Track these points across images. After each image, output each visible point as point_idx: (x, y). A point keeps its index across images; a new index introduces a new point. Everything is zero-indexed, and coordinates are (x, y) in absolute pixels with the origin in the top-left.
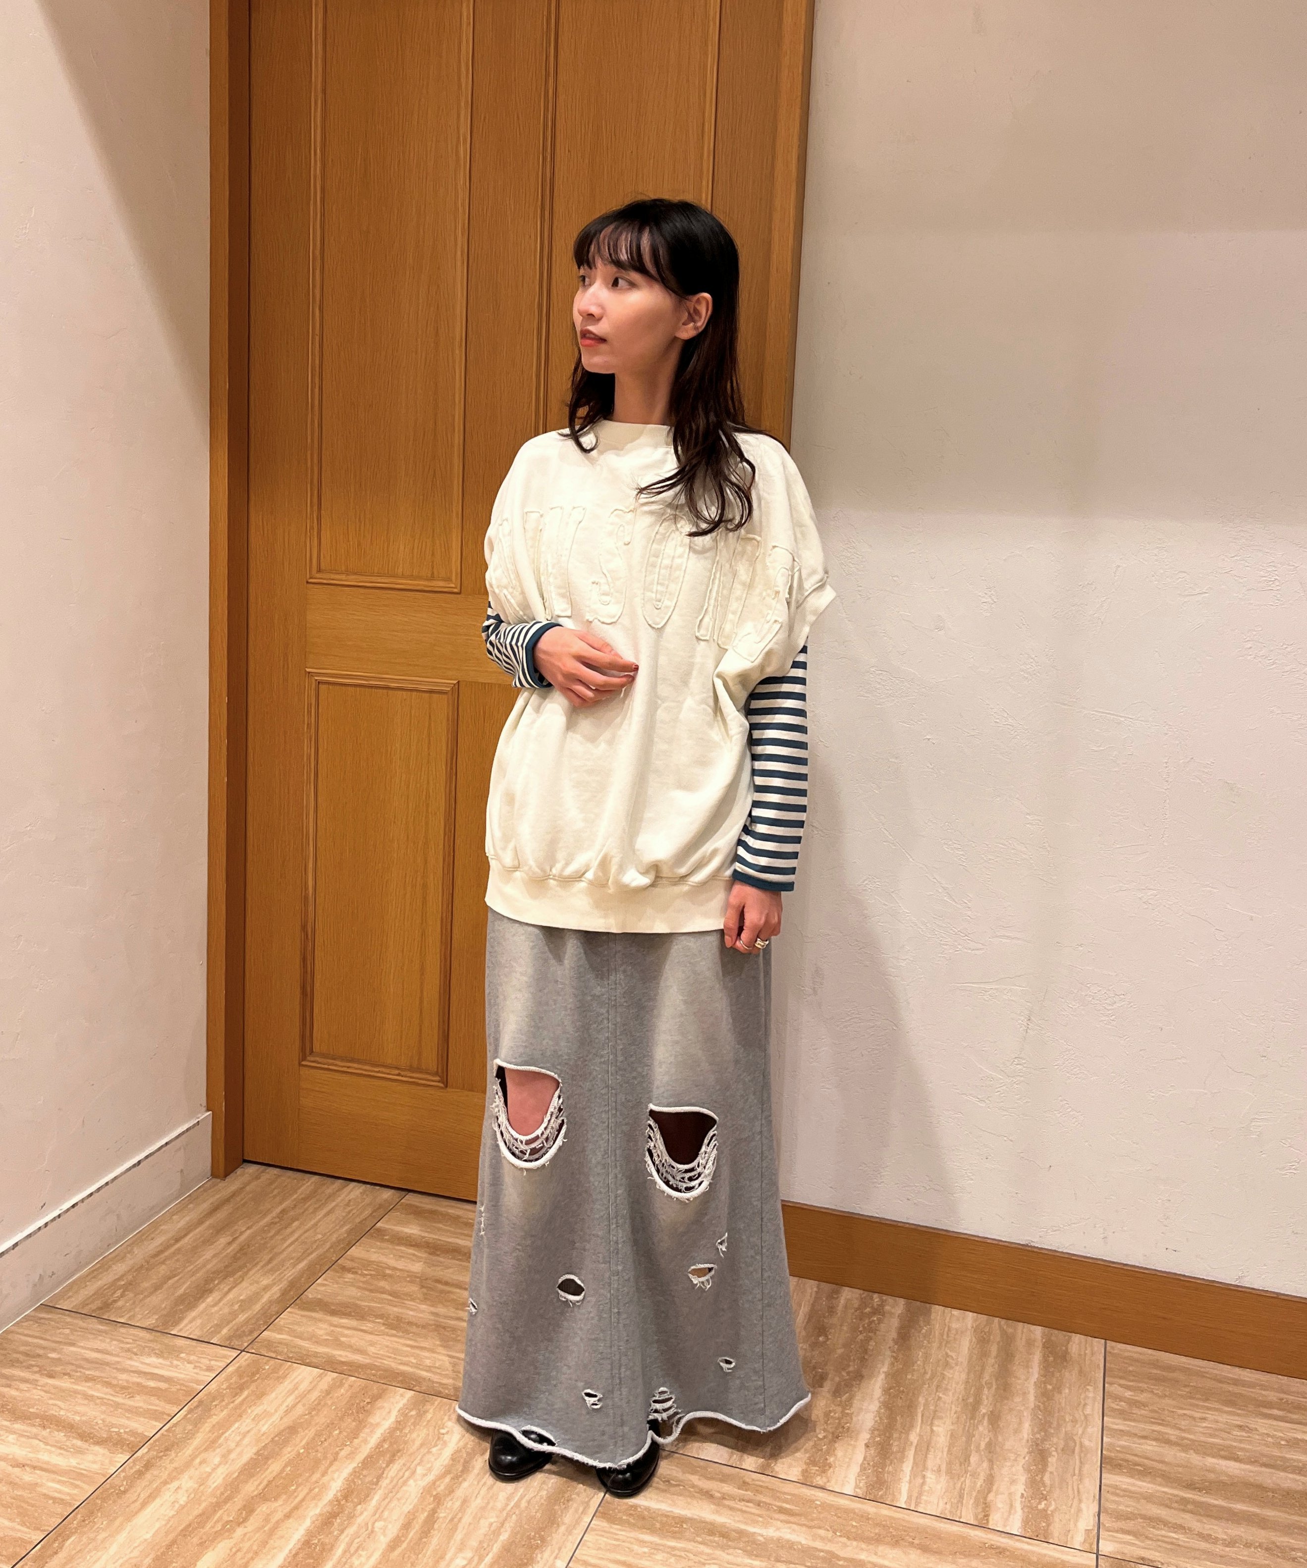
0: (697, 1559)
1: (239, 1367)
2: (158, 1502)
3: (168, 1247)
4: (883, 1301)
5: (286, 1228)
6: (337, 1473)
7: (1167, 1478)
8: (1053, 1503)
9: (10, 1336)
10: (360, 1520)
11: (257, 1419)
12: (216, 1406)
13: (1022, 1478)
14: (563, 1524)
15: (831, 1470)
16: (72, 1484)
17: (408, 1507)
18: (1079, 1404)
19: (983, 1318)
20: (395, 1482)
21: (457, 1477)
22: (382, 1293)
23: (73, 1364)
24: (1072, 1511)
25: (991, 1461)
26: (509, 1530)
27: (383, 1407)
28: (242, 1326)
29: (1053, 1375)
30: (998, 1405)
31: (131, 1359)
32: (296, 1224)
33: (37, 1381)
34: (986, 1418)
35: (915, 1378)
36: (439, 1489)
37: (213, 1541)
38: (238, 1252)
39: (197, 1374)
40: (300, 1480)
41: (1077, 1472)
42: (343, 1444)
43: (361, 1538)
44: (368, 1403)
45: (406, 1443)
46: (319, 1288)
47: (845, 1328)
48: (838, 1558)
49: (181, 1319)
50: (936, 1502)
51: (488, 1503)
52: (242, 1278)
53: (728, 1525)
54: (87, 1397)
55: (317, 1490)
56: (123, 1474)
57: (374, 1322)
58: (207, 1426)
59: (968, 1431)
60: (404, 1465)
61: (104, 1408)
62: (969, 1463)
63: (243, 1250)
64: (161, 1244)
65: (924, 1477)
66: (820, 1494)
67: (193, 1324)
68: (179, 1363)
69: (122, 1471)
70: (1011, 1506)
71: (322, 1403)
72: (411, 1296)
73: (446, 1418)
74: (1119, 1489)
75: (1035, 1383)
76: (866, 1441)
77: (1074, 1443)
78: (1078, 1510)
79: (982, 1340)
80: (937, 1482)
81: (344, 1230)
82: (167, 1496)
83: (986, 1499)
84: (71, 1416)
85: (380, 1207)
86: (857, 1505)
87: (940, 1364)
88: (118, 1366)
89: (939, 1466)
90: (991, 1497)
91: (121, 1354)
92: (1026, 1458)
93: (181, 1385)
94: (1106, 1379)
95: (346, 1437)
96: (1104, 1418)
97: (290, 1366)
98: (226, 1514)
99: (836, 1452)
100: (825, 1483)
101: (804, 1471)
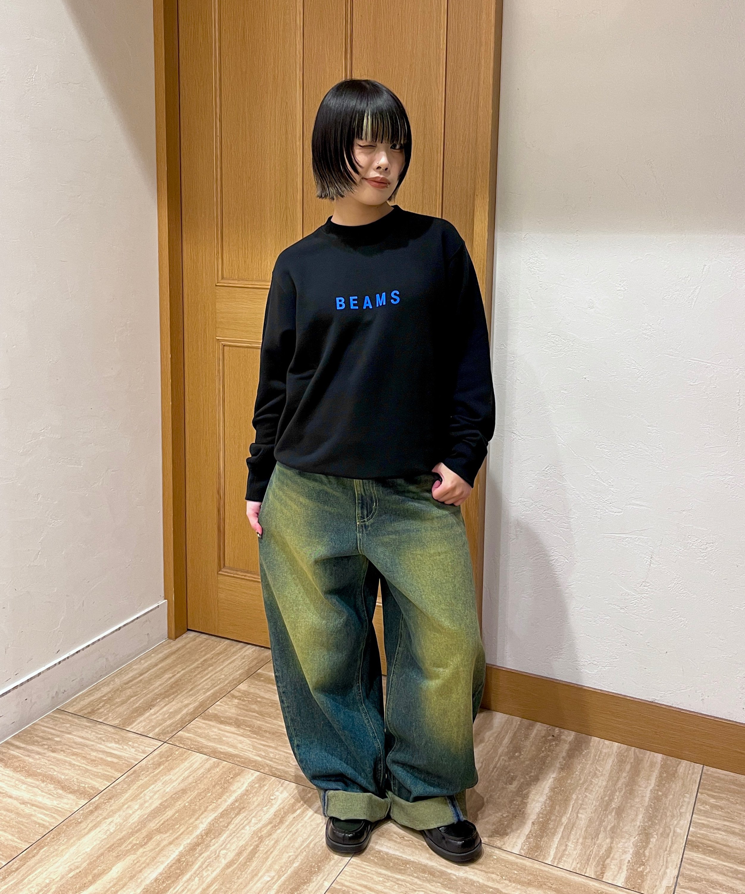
0: (412, 887)
1: (161, 752)
2: (98, 829)
3: (134, 678)
4: (561, 732)
5: (205, 670)
6: (205, 819)
7: (729, 857)
8: (649, 867)
9: (36, 727)
10: (212, 848)
11: (165, 784)
12: (143, 774)
13: (632, 850)
14: (333, 859)
15: (508, 837)
16: (51, 816)
17: (242, 843)
18: (677, 806)
19: (624, 747)
20: (237, 827)
21: (275, 826)
22: (254, 712)
23: (67, 745)
24: (661, 873)
25: (612, 838)
26: (300, 861)
27: (240, 781)
28: (167, 728)
29: (664, 785)
30: (624, 802)
31: (99, 743)
32: (210, 669)
33: (45, 754)
34: (614, 810)
35: (573, 782)
36: (263, 833)
37: (124, 855)
38: (174, 683)
39: (137, 754)
40: (182, 822)
41: (669, 849)
42: (211, 802)
43: (211, 860)
44: (231, 778)
45: (248, 803)
46: (216, 707)
47: (533, 748)
49: (133, 722)
50: (571, 862)
51: (290, 844)
52: (173, 699)
53: (435, 867)
55: (191, 828)
56: (81, 812)
57: (245, 729)
58: (135, 787)
59: (601, 818)
60: (245, 817)
61: (79, 772)
62: (598, 838)
63: (176, 683)
64: (132, 677)
65: (566, 845)
66: (497, 852)
67: (140, 725)
68: (127, 747)
69: (82, 810)
70: (621, 868)
71: (205, 776)
72: (269, 715)
73: (276, 789)
74: (694, 861)
75: (651, 790)
76: (533, 821)
77: (671, 830)
78: (665, 873)
79: (621, 760)
80: (575, 849)
81: (238, 673)
82: (104, 826)
83: (604, 862)
84: (59, 775)
85: (262, 660)
86: (520, 861)
87: (591, 774)
88: (92, 747)
89: (578, 839)
90: (608, 861)
91: (97, 741)
92: (636, 838)
93: (125, 760)
94: (700, 790)
95: (215, 797)
96: (694, 816)
97: (191, 753)
98: (135, 840)
99: (512, 826)
100: (502, 845)
101: (489, 837)
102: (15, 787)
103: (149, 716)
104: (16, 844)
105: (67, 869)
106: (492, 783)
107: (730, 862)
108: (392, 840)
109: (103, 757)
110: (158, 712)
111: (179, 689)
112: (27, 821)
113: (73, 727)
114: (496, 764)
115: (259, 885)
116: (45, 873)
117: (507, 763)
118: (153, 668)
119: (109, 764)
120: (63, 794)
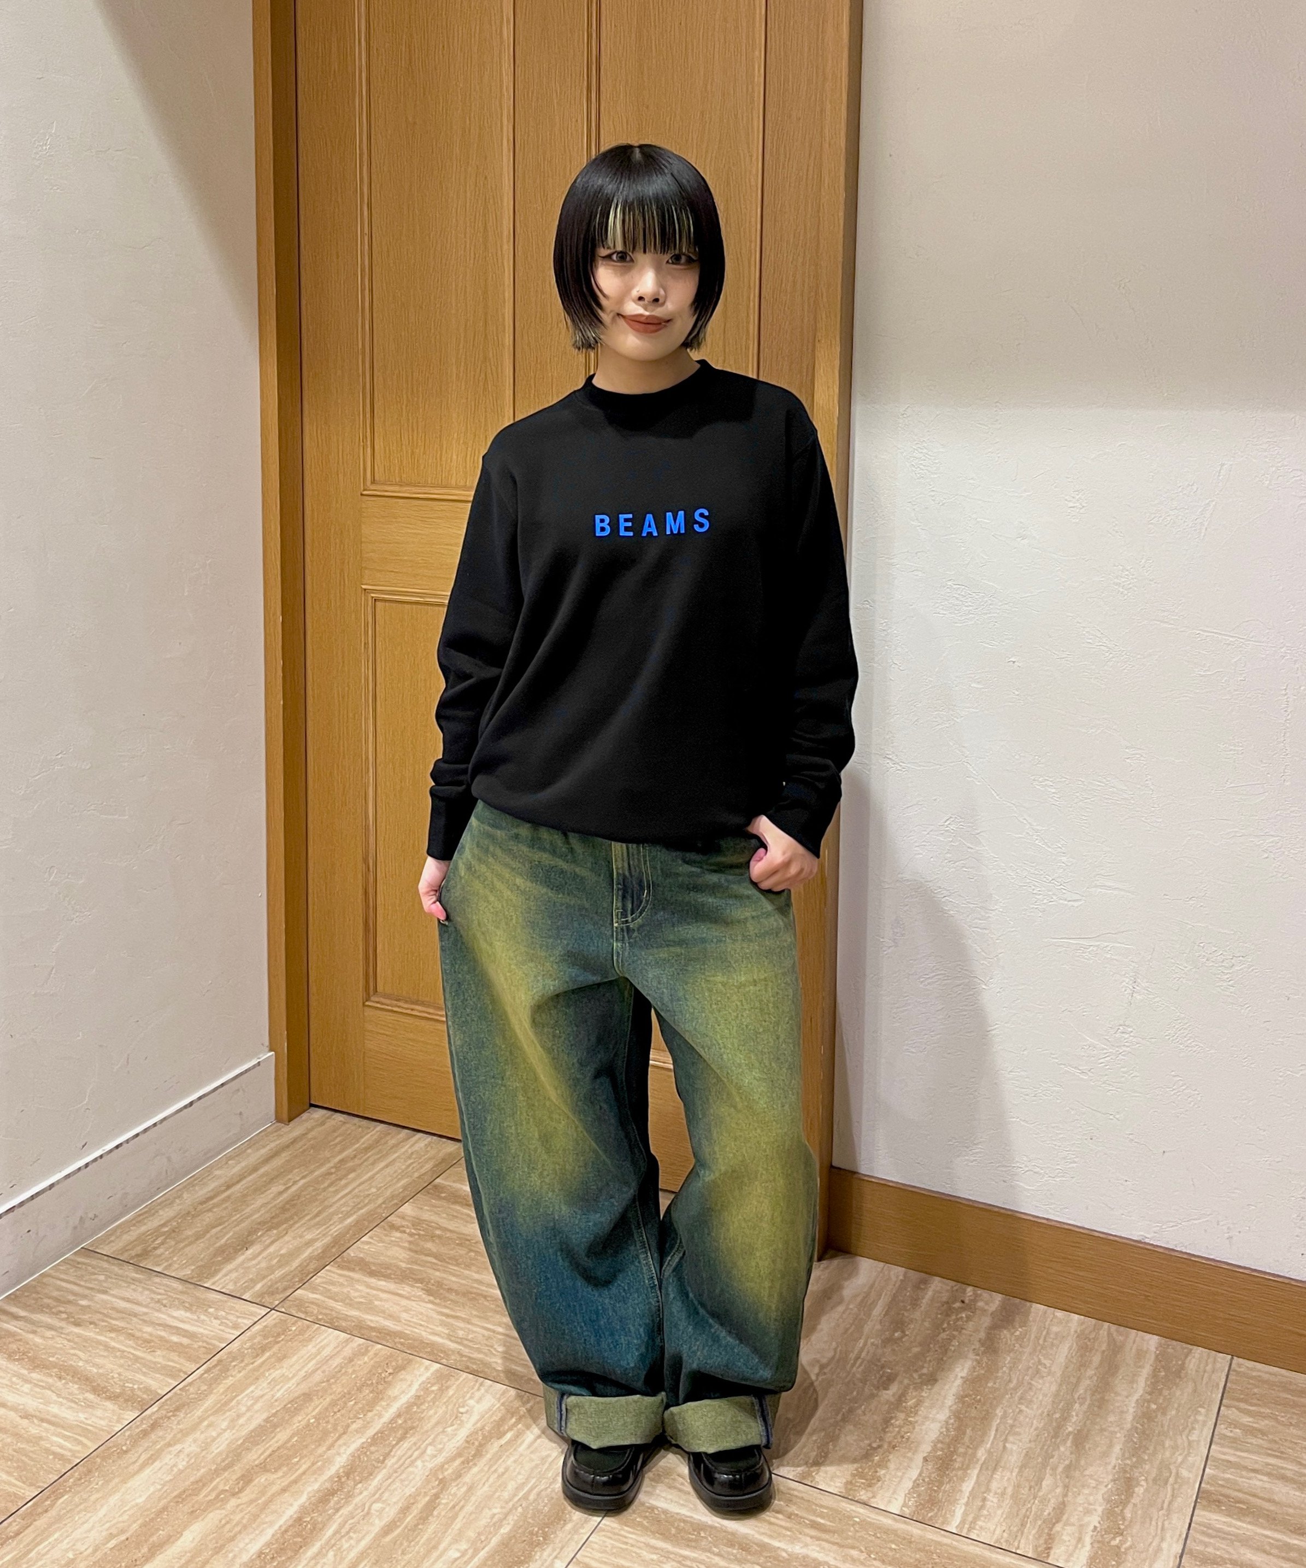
1: (266, 1327)
2: (157, 1464)
3: (217, 1193)
4: (977, 1295)
5: (341, 1179)
6: (344, 1447)
7: (1272, 1520)
8: (1129, 1539)
9: (44, 1281)
10: (357, 1500)
11: (274, 1383)
12: (234, 1366)
13: (1099, 1508)
15: (880, 1483)
16: (76, 1439)
17: (410, 1490)
18: (1183, 1429)
19: (1091, 1322)
20: (400, 1462)
21: (467, 1462)
22: (427, 1255)
23: (100, 1313)
24: (1151, 1549)
25: (1066, 1487)
26: (512, 1523)
27: (405, 1380)
28: (276, 1283)
29: (1160, 1392)
30: (1087, 1422)
31: (158, 1311)
32: (352, 1176)
33: (62, 1328)
34: (1070, 1437)
35: (997, 1386)
36: (446, 1473)
37: (203, 1511)
38: (287, 1203)
39: (221, 1330)
40: (305, 1452)
41: (1165, 1505)
42: (355, 1416)
43: (355, 1520)
44: (390, 1374)
45: (420, 1419)
46: (362, 1247)
47: (926, 1324)
49: (216, 1272)
50: (991, 1529)
51: (495, 1492)
52: (287, 1231)
53: (750, 1538)
54: (107, 1347)
55: (319, 1464)
56: (128, 1433)
57: (412, 1286)
58: (221, 1388)
59: (1046, 1450)
60: (415, 1444)
61: (122, 1361)
62: (1041, 1487)
63: (291, 1202)
64: (213, 1190)
65: (984, 1499)
66: (861, 1510)
67: (228, 1277)
68: (206, 1318)
69: (128, 1429)
70: (1080, 1540)
71: (343, 1371)
72: (458, 1261)
73: (469, 1395)
74: (1212, 1529)
75: (1138, 1400)
76: (926, 1455)
77: (1170, 1473)
78: (1158, 1549)
79: (1085, 1346)
80: (999, 1507)
81: (400, 1184)
82: (168, 1459)
83: (1050, 1528)
84: (88, 1367)
85: (444, 1160)
86: (901, 1526)
87: (1030, 1372)
88: (145, 1318)
89: (1005, 1488)
90: (1057, 1527)
91: (151, 1305)
92: (1110, 1486)
93: (203, 1341)
94: (1224, 1401)
95: (360, 1408)
96: (1212, 1446)
97: (317, 1329)
98: (223, 1482)
99: (889, 1464)
100: (869, 1498)
101: (849, 1483)
102: (11, 1387)
103: (243, 1262)
104: (14, 1489)
105: (104, 1533)
106: (854, 1387)
107: (1274, 1530)
108: (675, 1488)
109: (163, 1334)
110: (259, 1253)
111: (296, 1214)
112: (32, 1449)
113: (110, 1280)
114: (860, 1352)
116: (65, 1542)
117: (879, 1351)
118: (250, 1174)
119: (174, 1347)
120: (96, 1401)
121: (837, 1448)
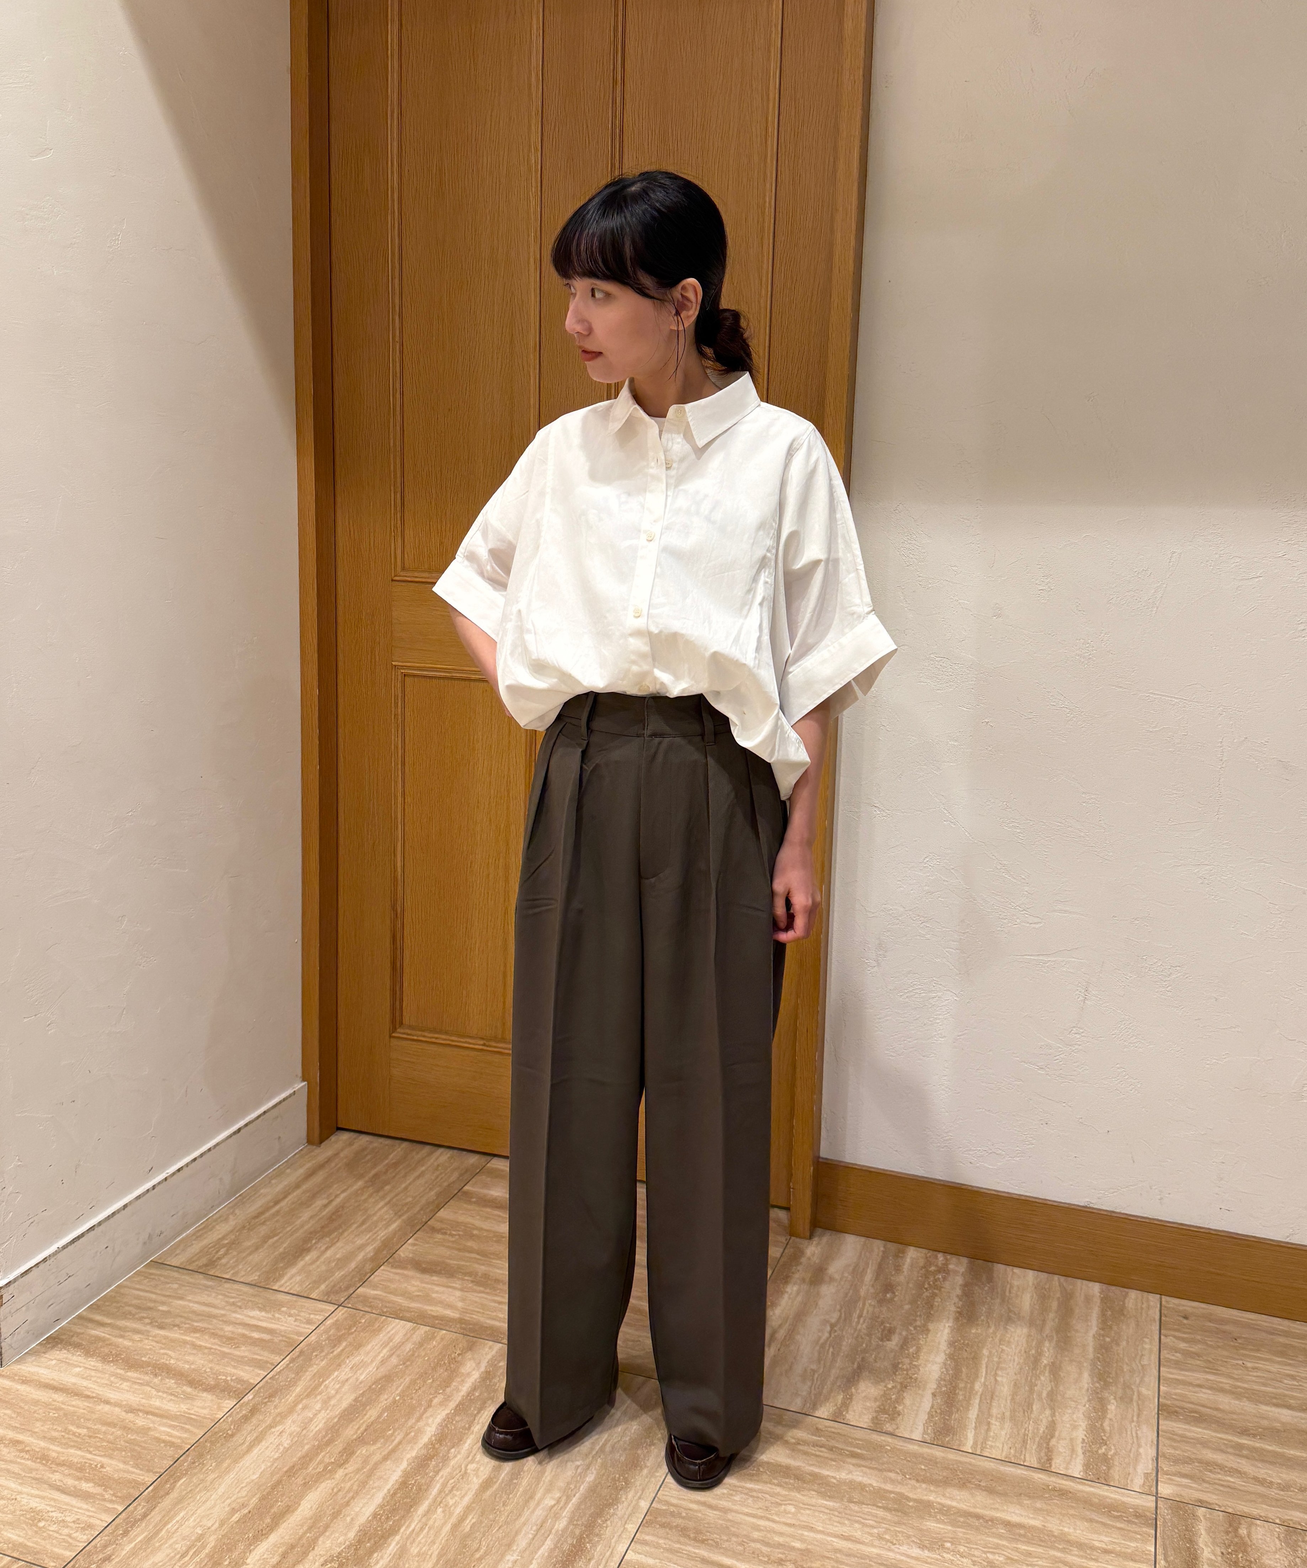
0: (773, 1500)
1: (337, 1321)
2: (264, 1444)
3: (267, 1209)
4: (947, 1260)
5: (378, 1191)
6: (432, 1419)
8: (1113, 1447)
9: (122, 1291)
10: (452, 1463)
11: (355, 1368)
12: (316, 1356)
13: (1083, 1424)
14: (646, 1466)
15: (900, 1417)
16: (183, 1428)
18: (1136, 1356)
19: (1043, 1276)
22: (470, 1252)
23: (182, 1317)
24: (1132, 1454)
25: (1052, 1409)
26: (595, 1472)
27: (474, 1358)
28: (338, 1283)
29: (1111, 1328)
30: (1059, 1356)
31: (234, 1312)
32: (386, 1188)
33: (148, 1332)
34: (1048, 1368)
35: (979, 1331)
37: (316, 1482)
38: (333, 1214)
39: (297, 1326)
40: (397, 1425)
41: (1135, 1418)
42: (436, 1392)
43: (455, 1479)
44: (459, 1355)
46: (410, 1247)
47: (911, 1285)
48: (908, 1499)
49: (281, 1276)
50: (1001, 1446)
52: (338, 1238)
53: (802, 1469)
55: (413, 1434)
56: (230, 1419)
57: (462, 1279)
58: (308, 1375)
59: (1031, 1381)
61: (211, 1357)
62: (1032, 1410)
64: (261, 1206)
65: (989, 1423)
66: (889, 1439)
67: (294, 1279)
68: (280, 1316)
69: (230, 1416)
70: (1073, 1450)
71: (416, 1354)
72: (497, 1255)
74: (1176, 1435)
75: (1094, 1335)
76: (933, 1391)
77: (1134, 1392)
78: (1138, 1454)
79: (1043, 1296)
80: (1002, 1428)
81: (433, 1193)
82: (271, 1439)
83: (1048, 1445)
84: (180, 1364)
85: (467, 1171)
86: (924, 1451)
88: (224, 1319)
89: (1003, 1413)
90: (1053, 1442)
91: (227, 1308)
92: (1087, 1406)
93: (283, 1336)
94: (1162, 1331)
95: (439, 1385)
96: (1161, 1369)
97: (384, 1320)
98: (327, 1456)
99: (904, 1401)
100: (895, 1430)
101: (873, 1419)
102: (111, 1385)
103: (305, 1266)
104: (133, 1476)
105: (227, 1509)
106: (860, 1340)
107: (1227, 1433)
109: (244, 1332)
110: (318, 1258)
111: (343, 1223)
112: (143, 1439)
113: (183, 1288)
114: (862, 1311)
115: (539, 1513)
116: (192, 1520)
117: (877, 1310)
118: (293, 1191)
119: (255, 1342)
120: (194, 1393)
121: (859, 1391)
